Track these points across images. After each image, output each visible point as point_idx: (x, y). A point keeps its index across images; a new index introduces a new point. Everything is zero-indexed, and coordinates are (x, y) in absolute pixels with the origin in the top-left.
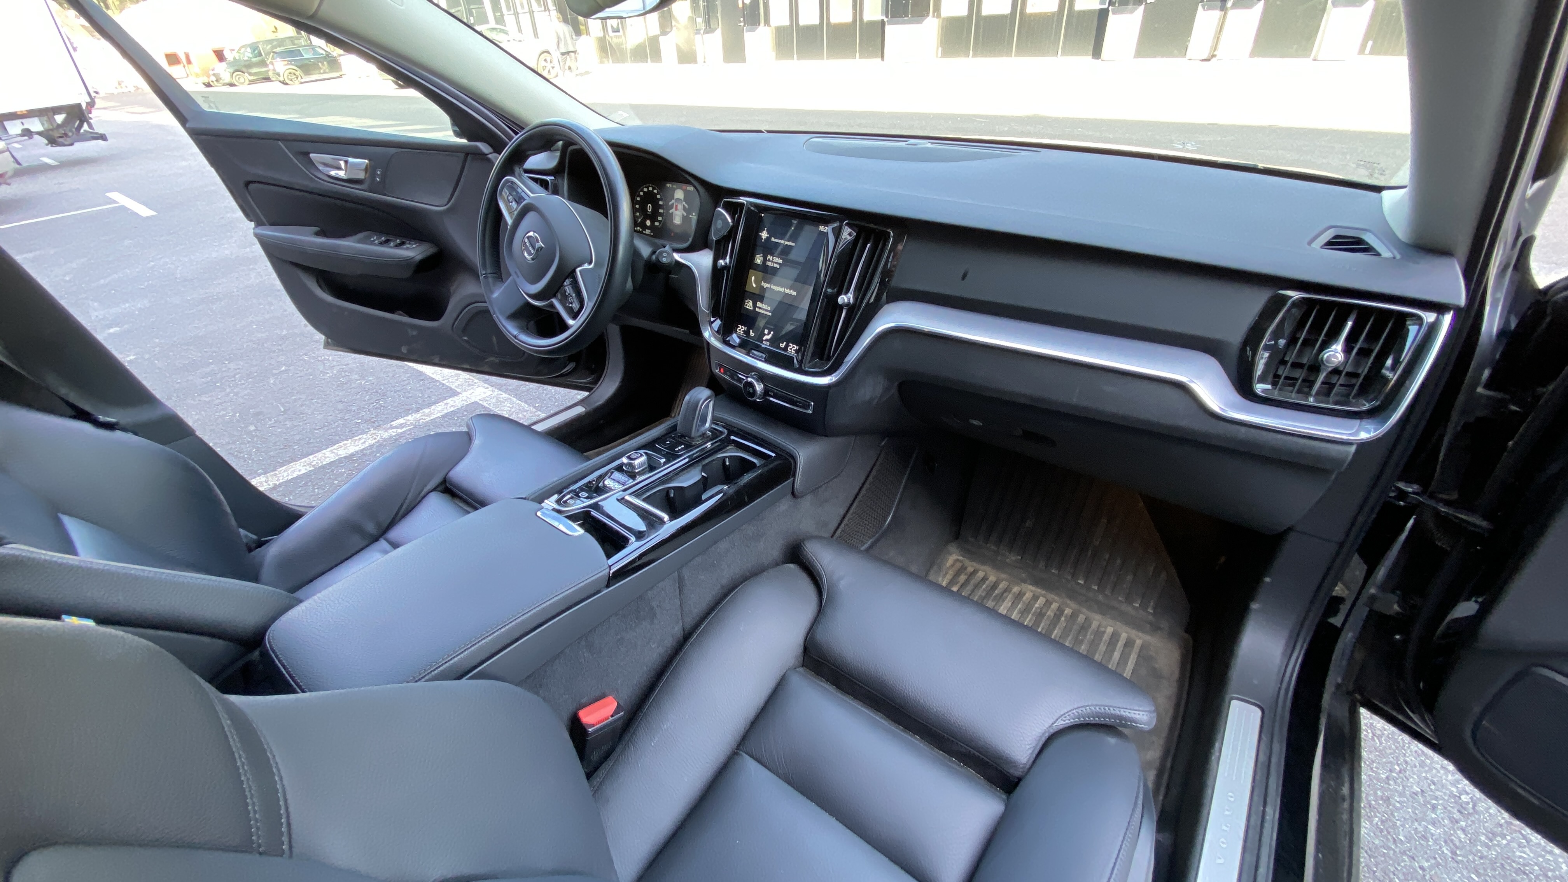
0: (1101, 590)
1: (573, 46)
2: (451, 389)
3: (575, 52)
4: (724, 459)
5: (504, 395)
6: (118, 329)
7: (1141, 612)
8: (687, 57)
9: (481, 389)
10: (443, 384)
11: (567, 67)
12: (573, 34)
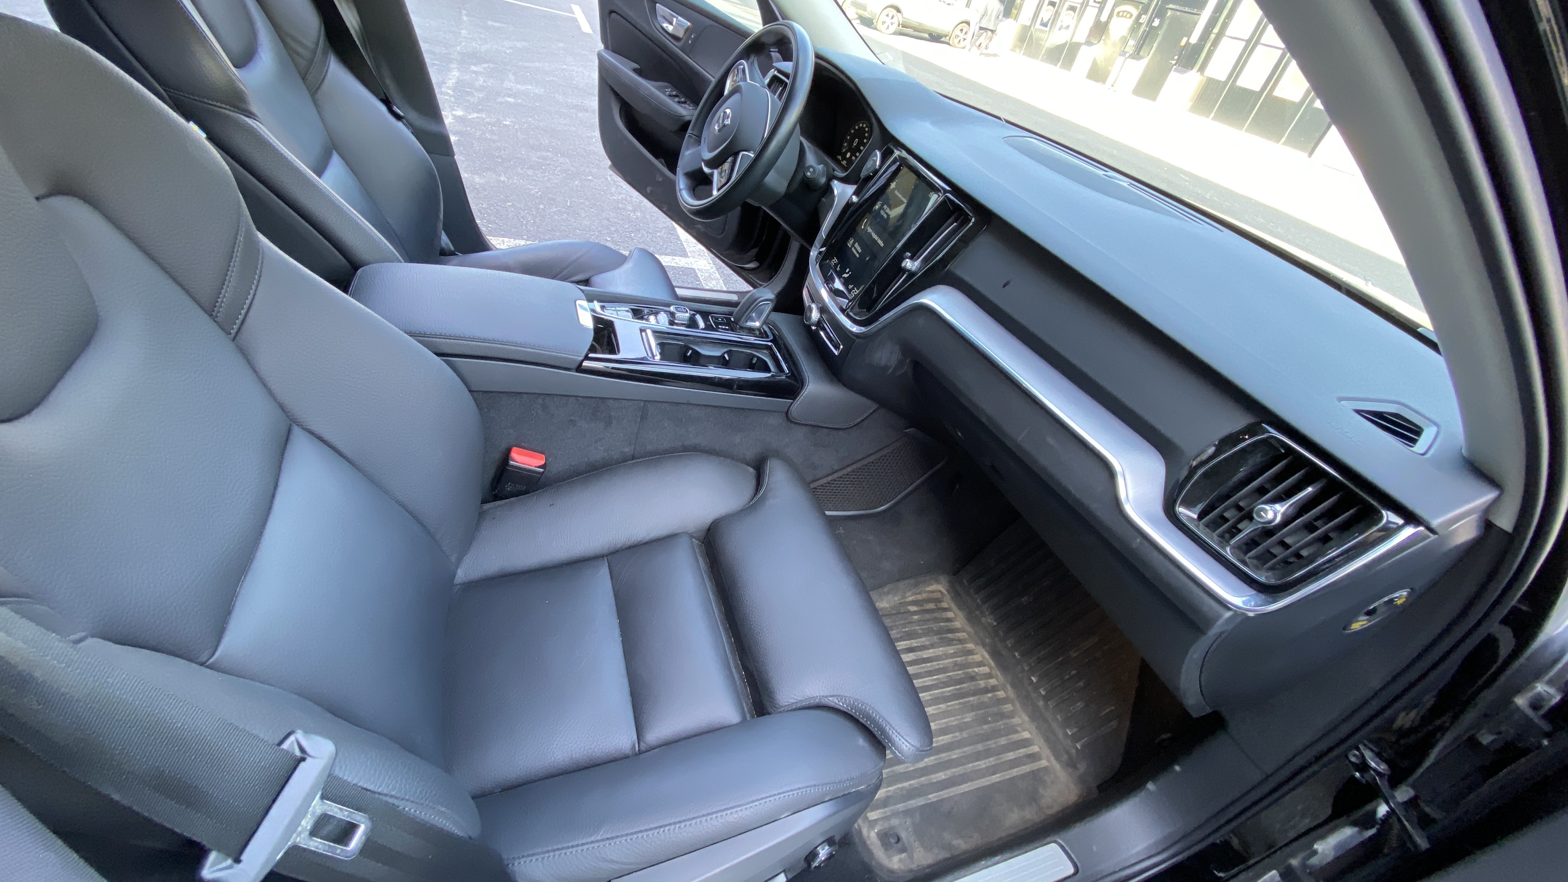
0: (1046, 698)
1: (995, 24)
2: (685, 251)
3: (993, 31)
4: (755, 356)
5: (717, 275)
6: (513, 100)
7: (1069, 742)
8: (1097, 74)
9: (705, 262)
10: (683, 245)
11: (978, 44)
12: (1002, 14)
